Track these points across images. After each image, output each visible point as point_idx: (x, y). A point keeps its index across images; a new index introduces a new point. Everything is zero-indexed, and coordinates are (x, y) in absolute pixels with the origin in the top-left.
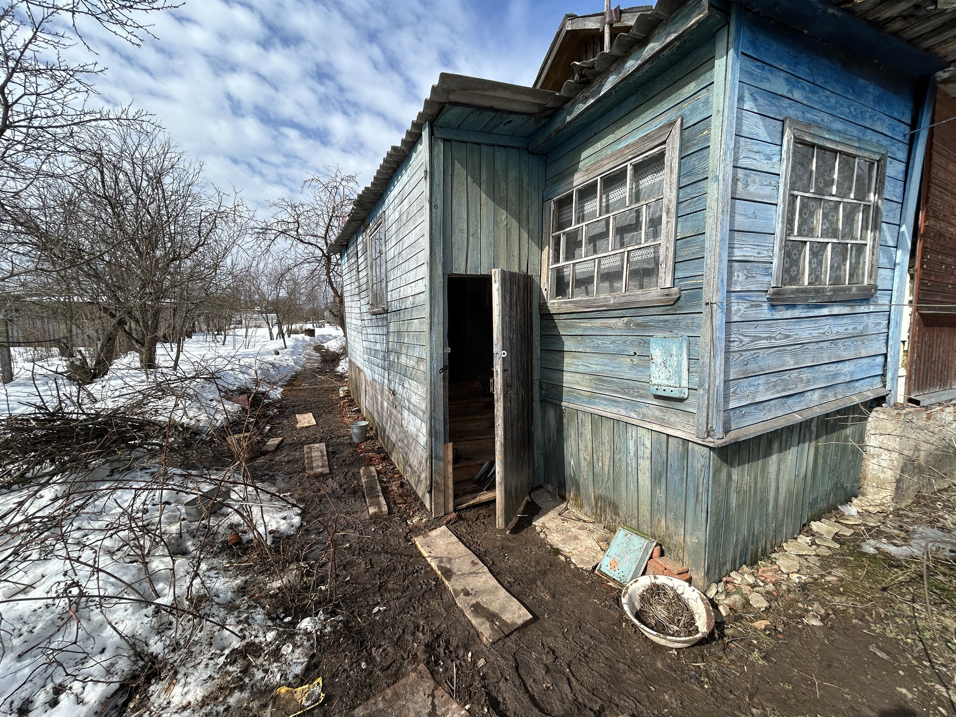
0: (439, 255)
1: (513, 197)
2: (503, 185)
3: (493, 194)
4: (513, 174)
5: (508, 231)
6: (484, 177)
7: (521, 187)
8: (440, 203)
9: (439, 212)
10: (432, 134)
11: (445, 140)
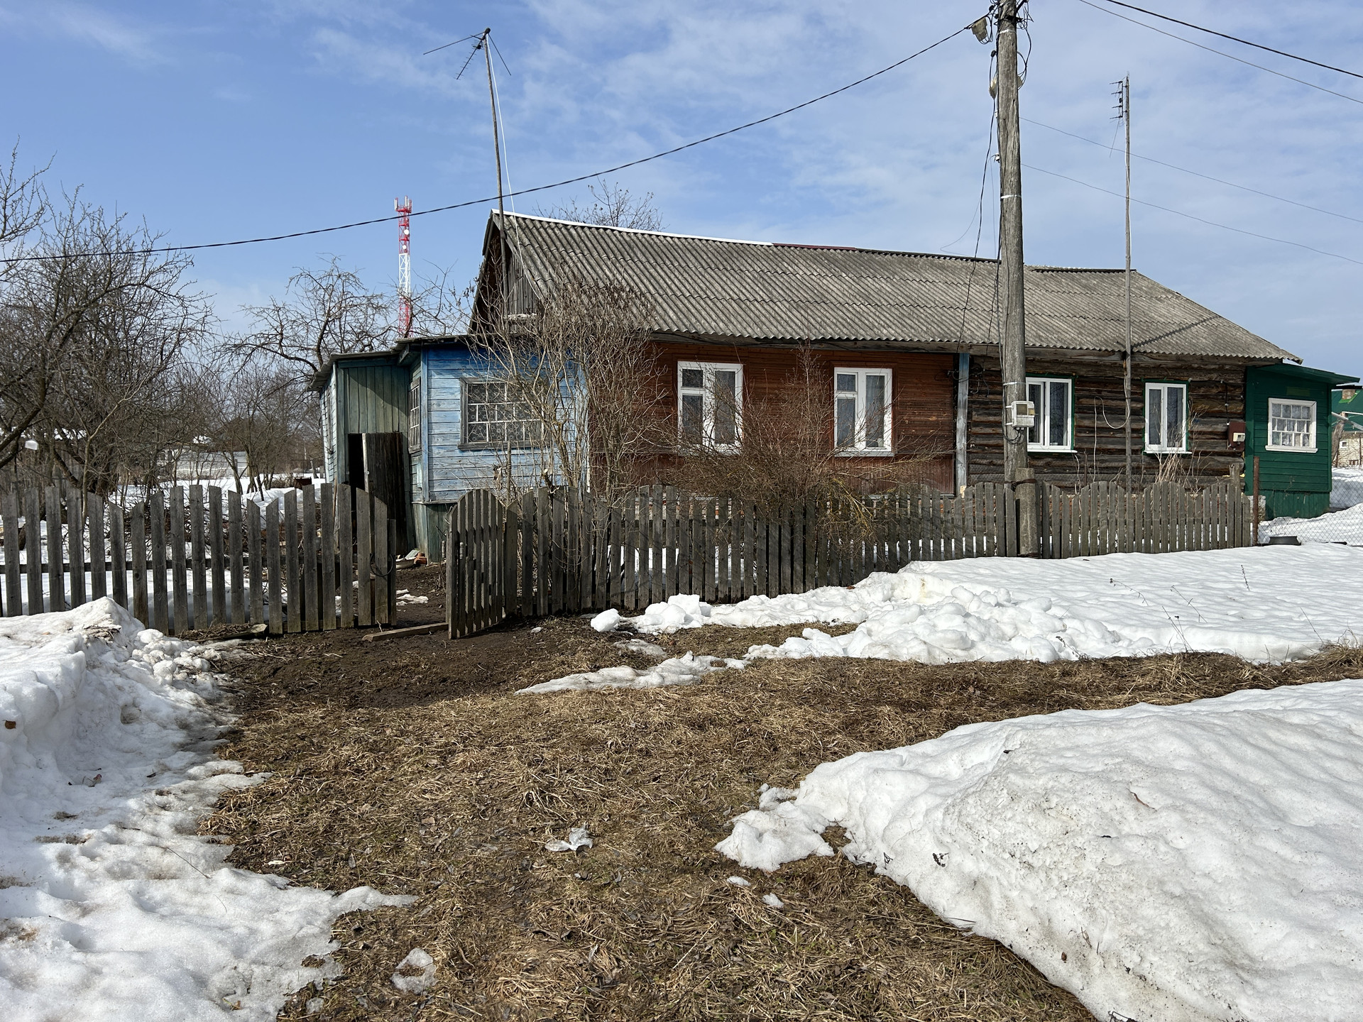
0: (342, 425)
1: (387, 391)
2: (381, 386)
3: (374, 389)
4: (387, 379)
5: (385, 409)
6: (369, 383)
7: (392, 385)
8: (342, 399)
9: (342, 404)
10: (337, 367)
11: (344, 369)
